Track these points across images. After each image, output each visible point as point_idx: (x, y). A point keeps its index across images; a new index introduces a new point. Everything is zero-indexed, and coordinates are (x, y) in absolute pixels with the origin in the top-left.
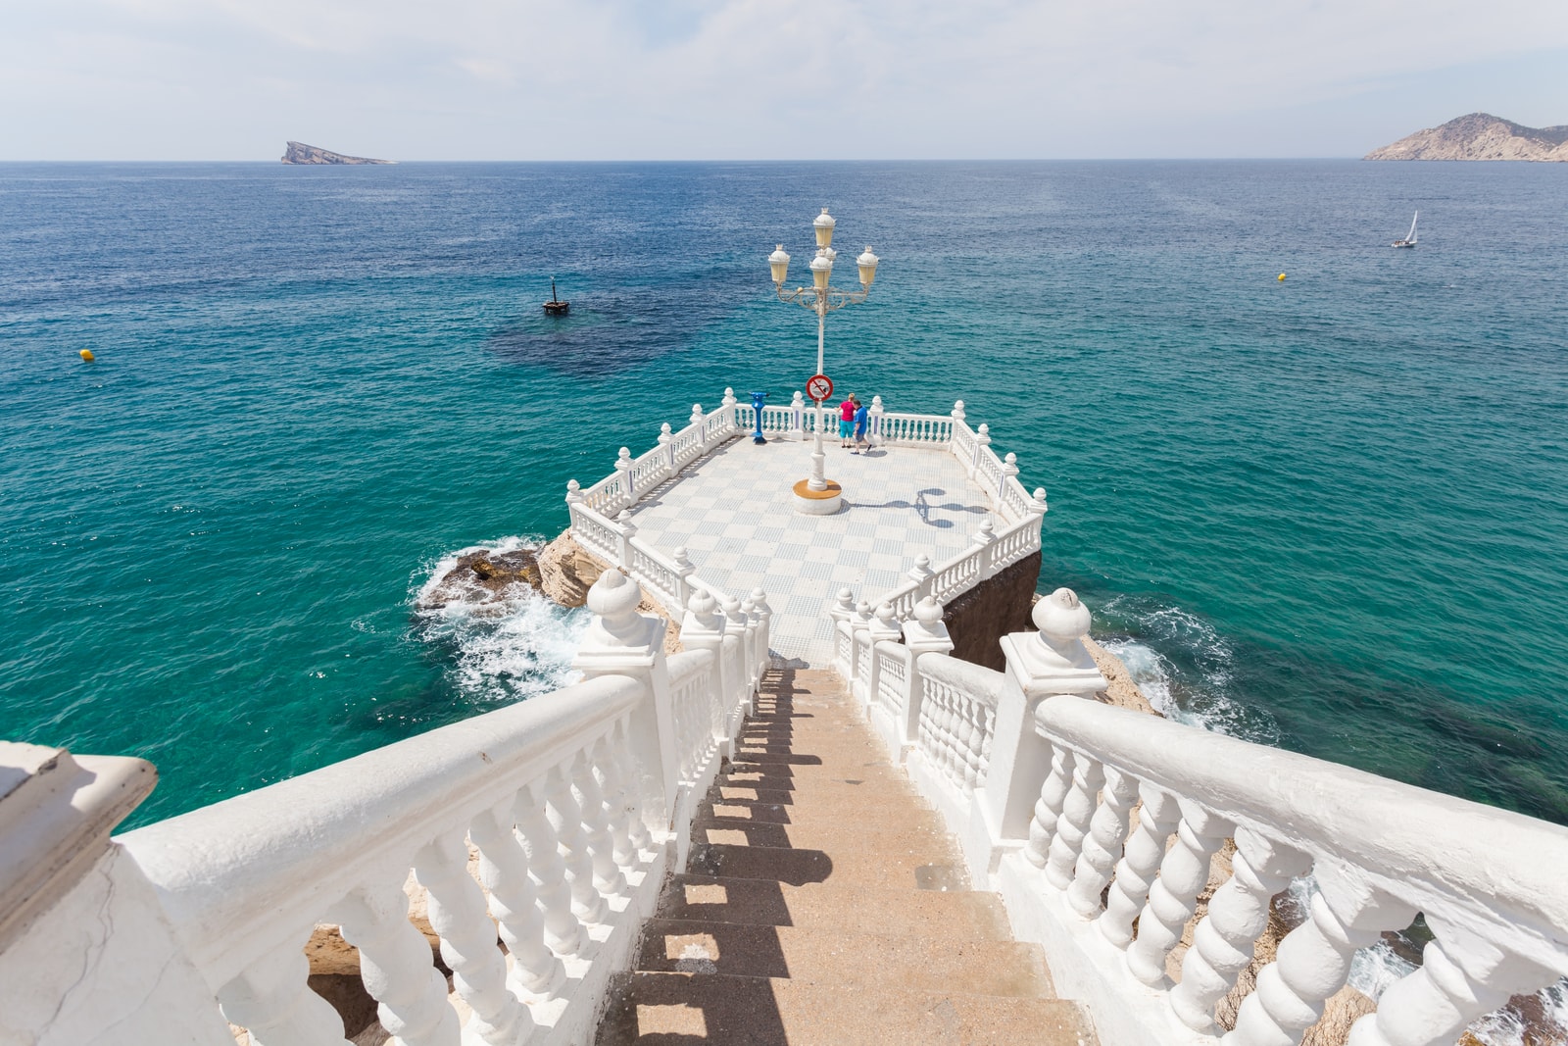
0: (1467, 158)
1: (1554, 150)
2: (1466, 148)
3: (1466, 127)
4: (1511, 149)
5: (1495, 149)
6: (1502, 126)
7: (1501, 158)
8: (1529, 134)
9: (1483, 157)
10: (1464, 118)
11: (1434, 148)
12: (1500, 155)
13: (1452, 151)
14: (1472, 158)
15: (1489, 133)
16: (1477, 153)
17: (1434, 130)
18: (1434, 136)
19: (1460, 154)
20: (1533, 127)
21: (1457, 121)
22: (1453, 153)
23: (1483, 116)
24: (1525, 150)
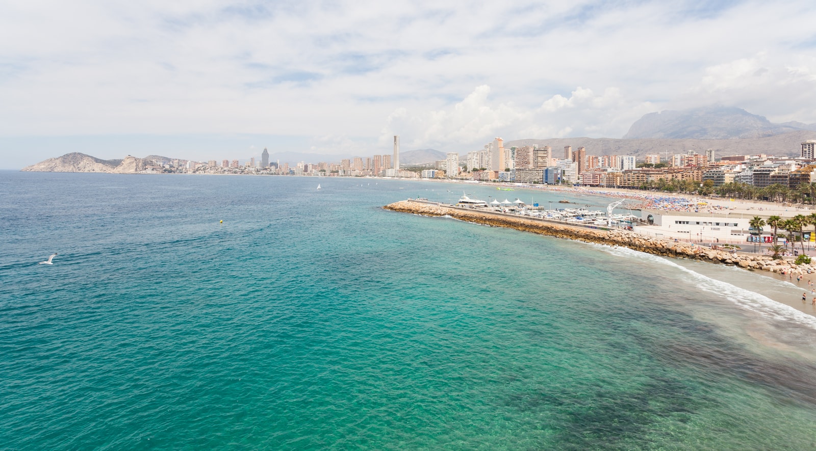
0: (79, 171)
1: (115, 169)
2: (77, 167)
3: (74, 158)
4: (98, 168)
5: (91, 168)
6: (90, 159)
7: (94, 172)
8: (104, 162)
9: (86, 170)
10: (71, 154)
11: (60, 167)
12: (93, 170)
13: (69, 168)
14: (80, 171)
15: (85, 161)
16: (83, 169)
17: (57, 159)
18: (58, 161)
19: (74, 169)
20: (104, 159)
21: (68, 155)
22: (71, 169)
23: (79, 154)
24: (104, 169)
